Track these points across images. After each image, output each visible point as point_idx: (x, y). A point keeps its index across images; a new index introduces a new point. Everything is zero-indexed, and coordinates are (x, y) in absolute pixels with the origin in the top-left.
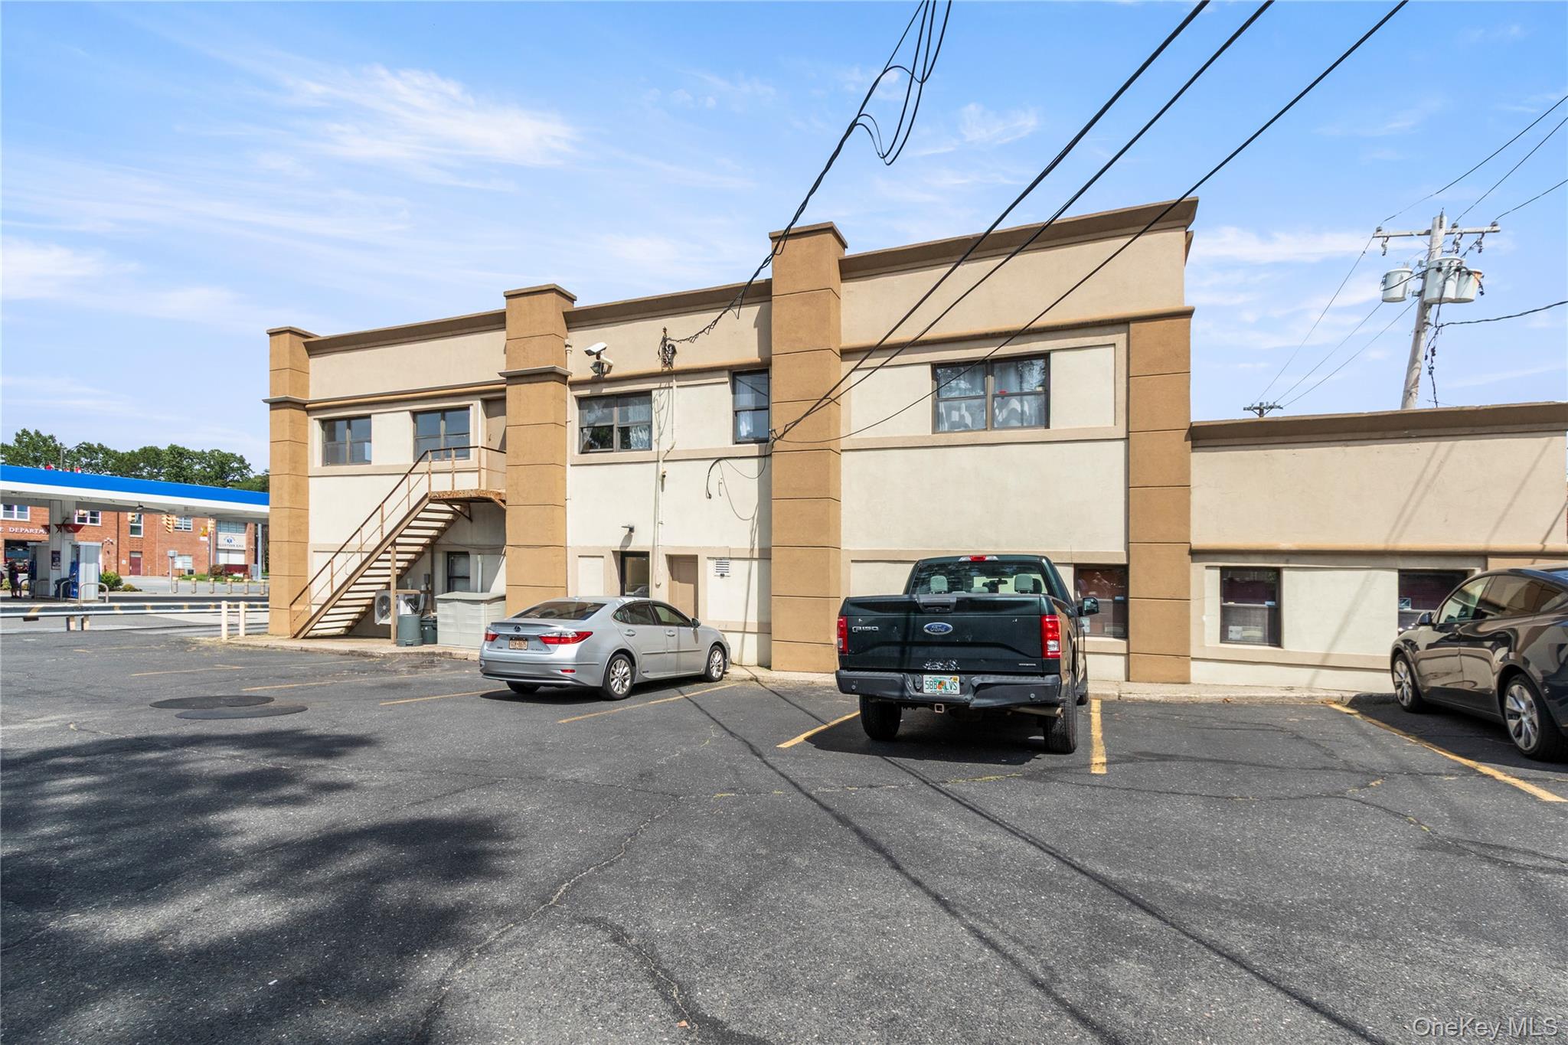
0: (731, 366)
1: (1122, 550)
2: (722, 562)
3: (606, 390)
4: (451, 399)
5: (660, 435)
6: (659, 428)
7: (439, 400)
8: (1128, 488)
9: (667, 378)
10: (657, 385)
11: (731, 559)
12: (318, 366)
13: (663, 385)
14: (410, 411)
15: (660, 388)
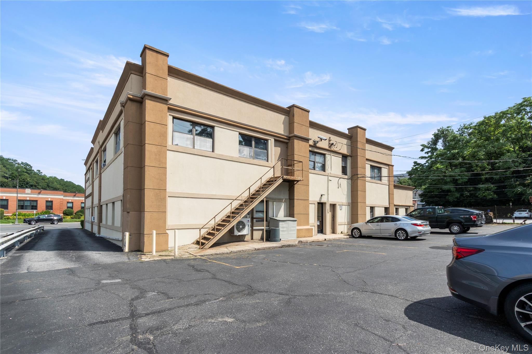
0: (344, 154)
1: (388, 204)
2: (341, 205)
3: (316, 150)
4: (261, 134)
5: (328, 168)
6: (328, 166)
7: (255, 132)
8: (389, 194)
9: (330, 152)
10: (328, 153)
11: (342, 205)
12: (173, 82)
13: (329, 154)
14: (239, 132)
15: (328, 154)
